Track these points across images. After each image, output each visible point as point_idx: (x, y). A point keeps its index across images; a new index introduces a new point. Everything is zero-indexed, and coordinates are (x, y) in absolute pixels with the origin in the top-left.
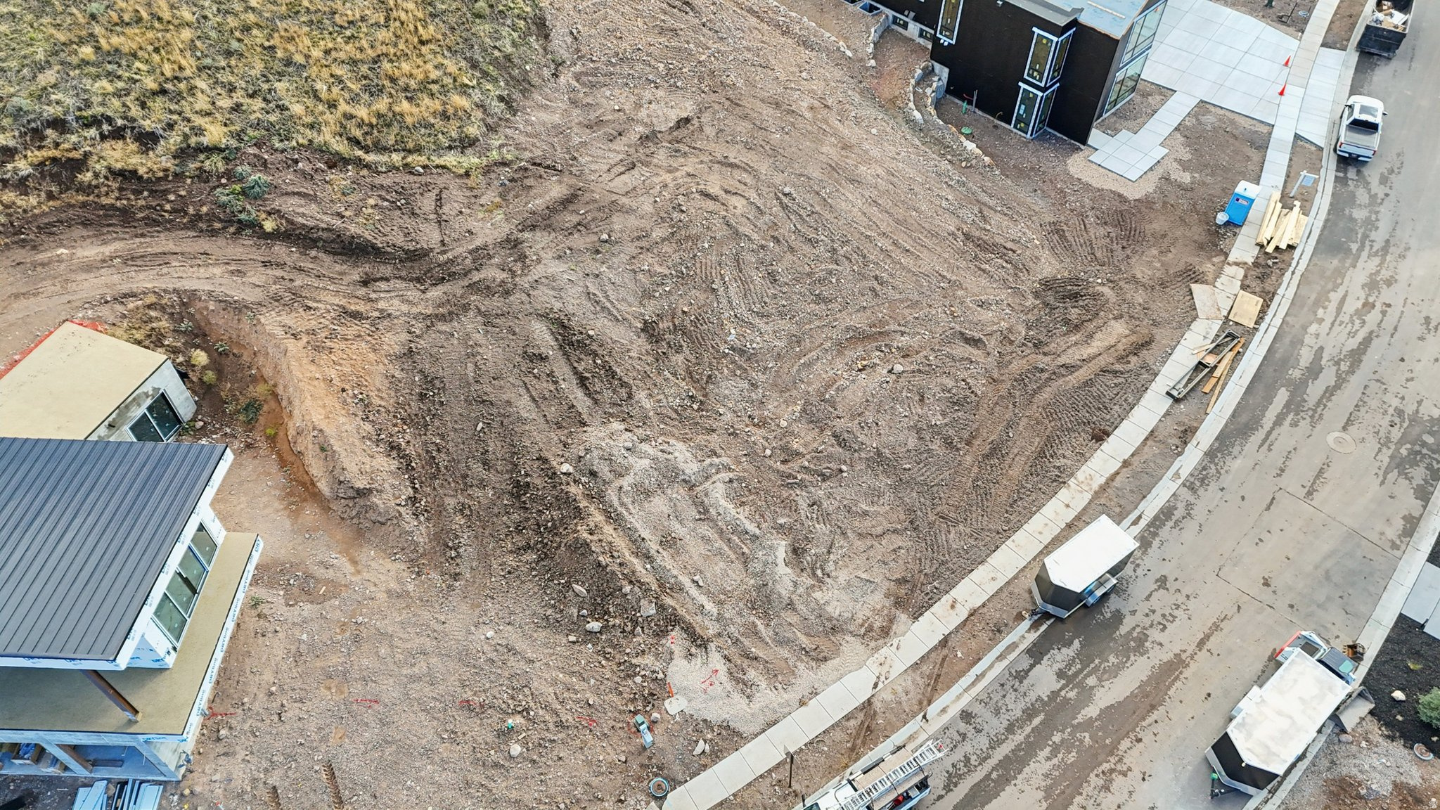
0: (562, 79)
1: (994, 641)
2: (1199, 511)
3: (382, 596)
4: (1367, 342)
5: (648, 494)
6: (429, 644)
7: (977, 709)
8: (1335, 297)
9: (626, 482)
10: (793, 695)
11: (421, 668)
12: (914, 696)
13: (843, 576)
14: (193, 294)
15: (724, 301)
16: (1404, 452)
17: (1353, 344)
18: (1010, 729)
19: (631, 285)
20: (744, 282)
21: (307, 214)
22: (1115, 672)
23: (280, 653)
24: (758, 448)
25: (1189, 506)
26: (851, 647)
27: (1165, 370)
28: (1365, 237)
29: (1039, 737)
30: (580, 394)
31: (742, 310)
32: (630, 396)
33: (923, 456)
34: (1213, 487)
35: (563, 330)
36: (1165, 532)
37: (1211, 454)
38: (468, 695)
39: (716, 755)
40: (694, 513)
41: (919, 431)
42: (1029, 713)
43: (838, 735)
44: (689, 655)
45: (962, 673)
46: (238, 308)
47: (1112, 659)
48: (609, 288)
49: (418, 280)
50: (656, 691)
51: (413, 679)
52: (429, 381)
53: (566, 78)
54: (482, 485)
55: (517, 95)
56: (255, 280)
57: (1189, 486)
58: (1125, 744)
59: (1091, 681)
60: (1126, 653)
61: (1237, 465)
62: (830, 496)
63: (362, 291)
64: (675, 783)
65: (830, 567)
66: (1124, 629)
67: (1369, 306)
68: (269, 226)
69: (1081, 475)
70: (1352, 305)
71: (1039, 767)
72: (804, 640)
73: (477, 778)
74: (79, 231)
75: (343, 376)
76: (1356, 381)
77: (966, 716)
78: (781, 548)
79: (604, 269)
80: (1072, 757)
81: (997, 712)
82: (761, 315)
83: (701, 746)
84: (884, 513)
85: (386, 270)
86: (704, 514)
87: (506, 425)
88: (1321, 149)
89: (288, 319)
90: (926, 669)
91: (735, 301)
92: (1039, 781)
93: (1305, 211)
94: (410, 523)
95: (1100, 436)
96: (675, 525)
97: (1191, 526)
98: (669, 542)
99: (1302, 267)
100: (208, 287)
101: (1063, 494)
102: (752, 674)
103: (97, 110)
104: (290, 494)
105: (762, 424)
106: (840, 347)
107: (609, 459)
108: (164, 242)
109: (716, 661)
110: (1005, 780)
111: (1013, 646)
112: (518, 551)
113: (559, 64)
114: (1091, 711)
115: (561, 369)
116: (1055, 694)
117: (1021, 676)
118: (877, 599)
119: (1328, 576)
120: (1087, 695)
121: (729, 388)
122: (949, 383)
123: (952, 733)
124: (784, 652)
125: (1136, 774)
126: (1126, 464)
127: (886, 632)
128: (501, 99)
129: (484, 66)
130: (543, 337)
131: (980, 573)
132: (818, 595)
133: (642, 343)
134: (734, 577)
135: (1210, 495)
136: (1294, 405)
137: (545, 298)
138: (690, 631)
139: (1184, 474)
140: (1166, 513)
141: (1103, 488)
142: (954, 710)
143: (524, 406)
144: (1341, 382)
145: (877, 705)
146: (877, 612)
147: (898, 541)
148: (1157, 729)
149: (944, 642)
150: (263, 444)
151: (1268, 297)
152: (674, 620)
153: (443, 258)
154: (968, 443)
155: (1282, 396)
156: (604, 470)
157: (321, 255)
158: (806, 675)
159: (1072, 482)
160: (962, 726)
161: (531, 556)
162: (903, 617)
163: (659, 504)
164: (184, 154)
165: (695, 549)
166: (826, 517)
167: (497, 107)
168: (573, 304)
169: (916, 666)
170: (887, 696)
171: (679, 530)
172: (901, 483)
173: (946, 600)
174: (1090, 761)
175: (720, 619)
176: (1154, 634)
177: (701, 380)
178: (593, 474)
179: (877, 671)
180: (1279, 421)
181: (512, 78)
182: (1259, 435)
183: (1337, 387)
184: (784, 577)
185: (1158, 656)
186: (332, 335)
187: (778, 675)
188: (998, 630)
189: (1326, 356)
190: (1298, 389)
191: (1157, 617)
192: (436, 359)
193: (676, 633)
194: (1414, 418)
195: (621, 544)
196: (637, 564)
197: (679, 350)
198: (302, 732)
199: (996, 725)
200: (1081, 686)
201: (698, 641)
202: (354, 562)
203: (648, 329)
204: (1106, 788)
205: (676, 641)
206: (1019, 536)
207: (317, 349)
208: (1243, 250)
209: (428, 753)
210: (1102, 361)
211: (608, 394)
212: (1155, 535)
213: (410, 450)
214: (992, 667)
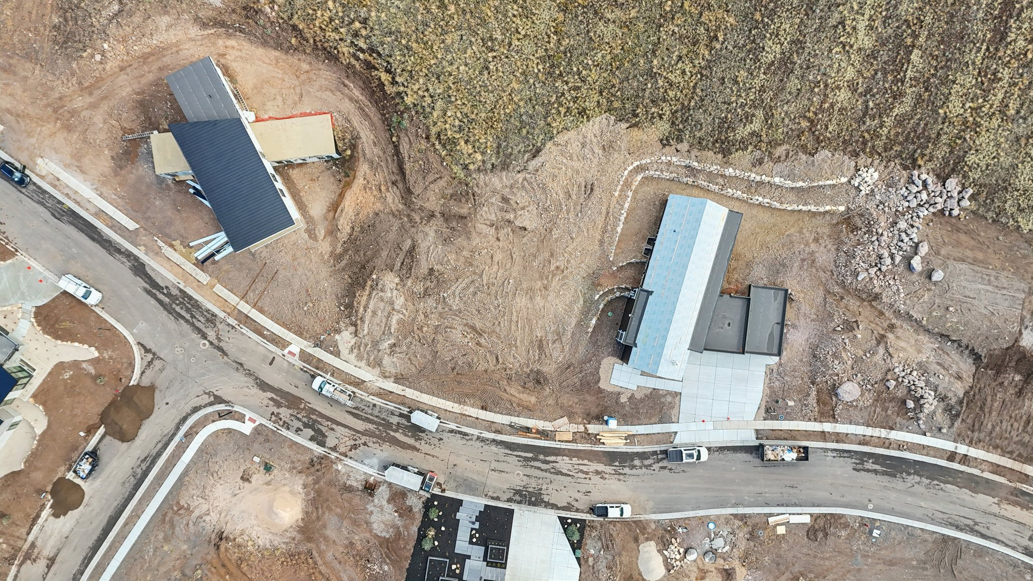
0: (519, 175)
1: (399, 404)
2: (470, 443)
3: (320, 251)
4: (569, 475)
5: (382, 300)
6: (315, 273)
7: (378, 407)
8: (586, 462)
9: (381, 294)
10: (356, 363)
11: (309, 274)
12: (372, 391)
13: (395, 360)
14: (360, 138)
15: (456, 285)
16: (524, 493)
17: (565, 471)
18: (377, 417)
19: (441, 257)
20: (468, 287)
21: (404, 148)
22: (406, 435)
23: (292, 240)
24: (416, 320)
25: (471, 439)
26: (377, 370)
27: (521, 419)
28: (624, 466)
29: (378, 424)
30: (399, 265)
31: (457, 293)
32: (408, 278)
33: (445, 364)
34: (482, 444)
35: (413, 248)
36: (458, 435)
37: (494, 440)
38: (309, 290)
39: (331, 353)
40: (386, 314)
41: (453, 359)
42: (383, 419)
43: (353, 378)
44: (351, 334)
45: (385, 400)
46: (364, 155)
47: (410, 434)
48: (435, 252)
49: (403, 197)
50: (338, 331)
51: (306, 275)
52: (374, 225)
53: (520, 177)
54: (359, 256)
55: (499, 168)
56: (375, 150)
57: (478, 438)
58: (388, 444)
59: (401, 431)
60: (413, 436)
61: (494, 448)
62: (415, 346)
63: (390, 184)
64: (320, 347)
65: (395, 355)
66: (420, 434)
67: (587, 473)
68: (394, 139)
69: (466, 407)
70: (585, 468)
71: (371, 427)
72: (372, 358)
73: (295, 304)
74: (361, 83)
75: (361, 202)
76: (548, 475)
77: (374, 405)
78: (392, 341)
79: (440, 247)
80: (377, 433)
81: (379, 412)
82: (460, 297)
83: (332, 349)
84: (420, 360)
85: (400, 185)
86: (388, 316)
87: (376, 253)
88: (672, 443)
89: (368, 171)
90: (381, 391)
91: (459, 287)
92: (367, 428)
93: (626, 444)
94: (339, 245)
95: (484, 408)
96: (380, 312)
97: (464, 442)
98: (374, 313)
99: (596, 449)
100: (364, 140)
101: (456, 405)
102: (355, 351)
103: (391, 61)
104: (333, 205)
105: (426, 316)
106: (466, 325)
107: (384, 286)
108: (372, 111)
109: (354, 340)
110: (363, 420)
111: (400, 409)
112: (350, 277)
113: (525, 169)
114: (392, 433)
115: (401, 256)
116: (392, 424)
117: (392, 414)
118: (393, 371)
119: (465, 480)
120: (396, 431)
121: (431, 302)
122: (475, 360)
123: (368, 404)
124: (366, 356)
125: (381, 448)
126: (477, 418)
127: (385, 377)
128: (493, 165)
129: (501, 150)
130: (408, 244)
131: (417, 393)
132: (386, 356)
133: (426, 271)
134: (377, 333)
135: (478, 444)
136: (527, 459)
137: (419, 237)
138: (356, 331)
139: (482, 435)
140: (466, 434)
141: (464, 415)
142: (374, 402)
143: (384, 254)
144: (546, 471)
145: (365, 384)
146: (390, 373)
147: (414, 369)
148: (396, 450)
149: (391, 392)
150: (342, 183)
151: (574, 441)
152: (356, 325)
153: (414, 199)
154: (458, 374)
155: (530, 455)
156: (380, 286)
157: (396, 162)
158: (363, 364)
159: (462, 406)
160: (371, 405)
161: (350, 281)
162: (392, 379)
163: (382, 305)
164: (399, 94)
165: (377, 320)
166: (408, 348)
167: (489, 166)
168: (423, 245)
169: (380, 388)
170: (369, 385)
171: (379, 313)
172: (432, 363)
173: (404, 388)
174: (379, 437)
175: (364, 336)
176: (423, 442)
177: (426, 293)
178: (377, 285)
179: (374, 379)
180: (517, 456)
181: (505, 161)
182: (510, 452)
183: (542, 470)
184: (385, 345)
185: (417, 445)
186: (371, 189)
187: (360, 357)
188: (403, 404)
189: (554, 464)
190: (535, 459)
191: (428, 441)
192: (381, 222)
193: (354, 328)
194: (541, 494)
195: (363, 303)
196: (362, 309)
197: (432, 282)
198: (280, 259)
199: (376, 413)
200: (398, 429)
201: (356, 333)
202: (324, 238)
203: (431, 270)
204: (374, 443)
205: (352, 329)
206: (435, 399)
207: (365, 189)
208: (593, 428)
209: (293, 290)
210: (513, 399)
211: (404, 272)
212: (456, 433)
213: (355, 234)
214: (391, 406)
